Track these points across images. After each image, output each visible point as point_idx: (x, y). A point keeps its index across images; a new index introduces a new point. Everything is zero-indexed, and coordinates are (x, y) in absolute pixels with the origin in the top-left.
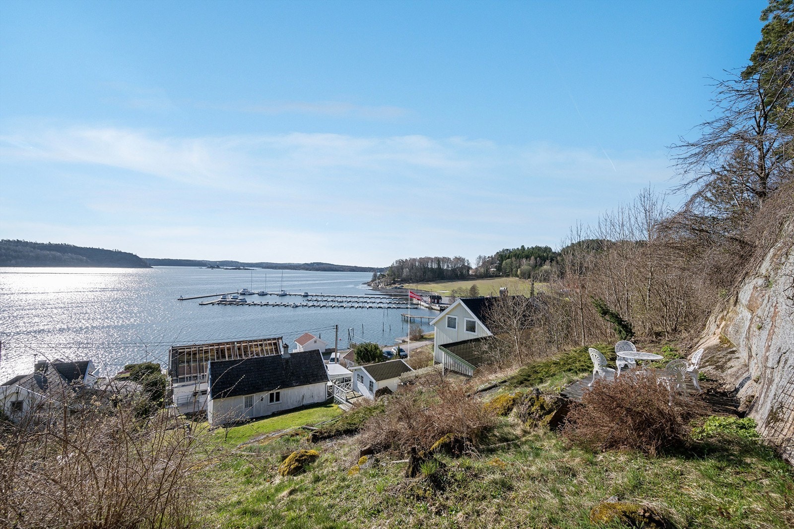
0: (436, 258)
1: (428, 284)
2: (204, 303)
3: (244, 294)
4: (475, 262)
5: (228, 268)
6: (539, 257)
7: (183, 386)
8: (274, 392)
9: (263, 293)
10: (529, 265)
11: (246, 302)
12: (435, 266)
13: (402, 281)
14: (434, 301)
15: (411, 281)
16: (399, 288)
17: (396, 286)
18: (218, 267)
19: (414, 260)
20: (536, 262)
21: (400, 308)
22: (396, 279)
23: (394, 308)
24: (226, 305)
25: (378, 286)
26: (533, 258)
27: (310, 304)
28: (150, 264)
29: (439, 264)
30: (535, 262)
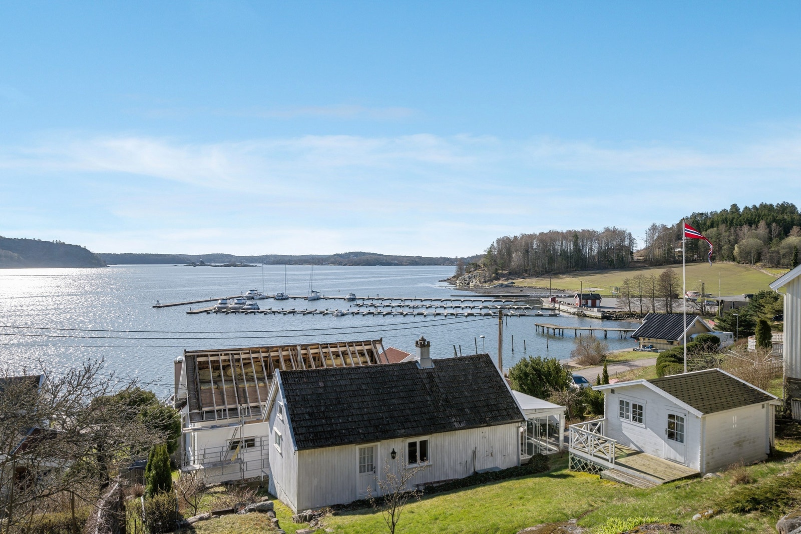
0: (569, 232)
1: (558, 278)
2: (194, 311)
3: (252, 298)
4: (644, 236)
5: (217, 264)
6: (775, 220)
7: (213, 427)
8: (418, 440)
9: (283, 296)
10: (757, 236)
11: (259, 309)
12: (570, 247)
13: (510, 273)
14: (587, 303)
15: (526, 275)
16: (507, 286)
17: (500, 282)
18: (203, 263)
19: (532, 237)
20: (770, 232)
21: (524, 315)
22: (500, 271)
23: (513, 315)
24: (227, 314)
25: (469, 284)
26: (762, 224)
27: (365, 310)
28: (105, 262)
29: (576, 244)
30: (767, 231)
